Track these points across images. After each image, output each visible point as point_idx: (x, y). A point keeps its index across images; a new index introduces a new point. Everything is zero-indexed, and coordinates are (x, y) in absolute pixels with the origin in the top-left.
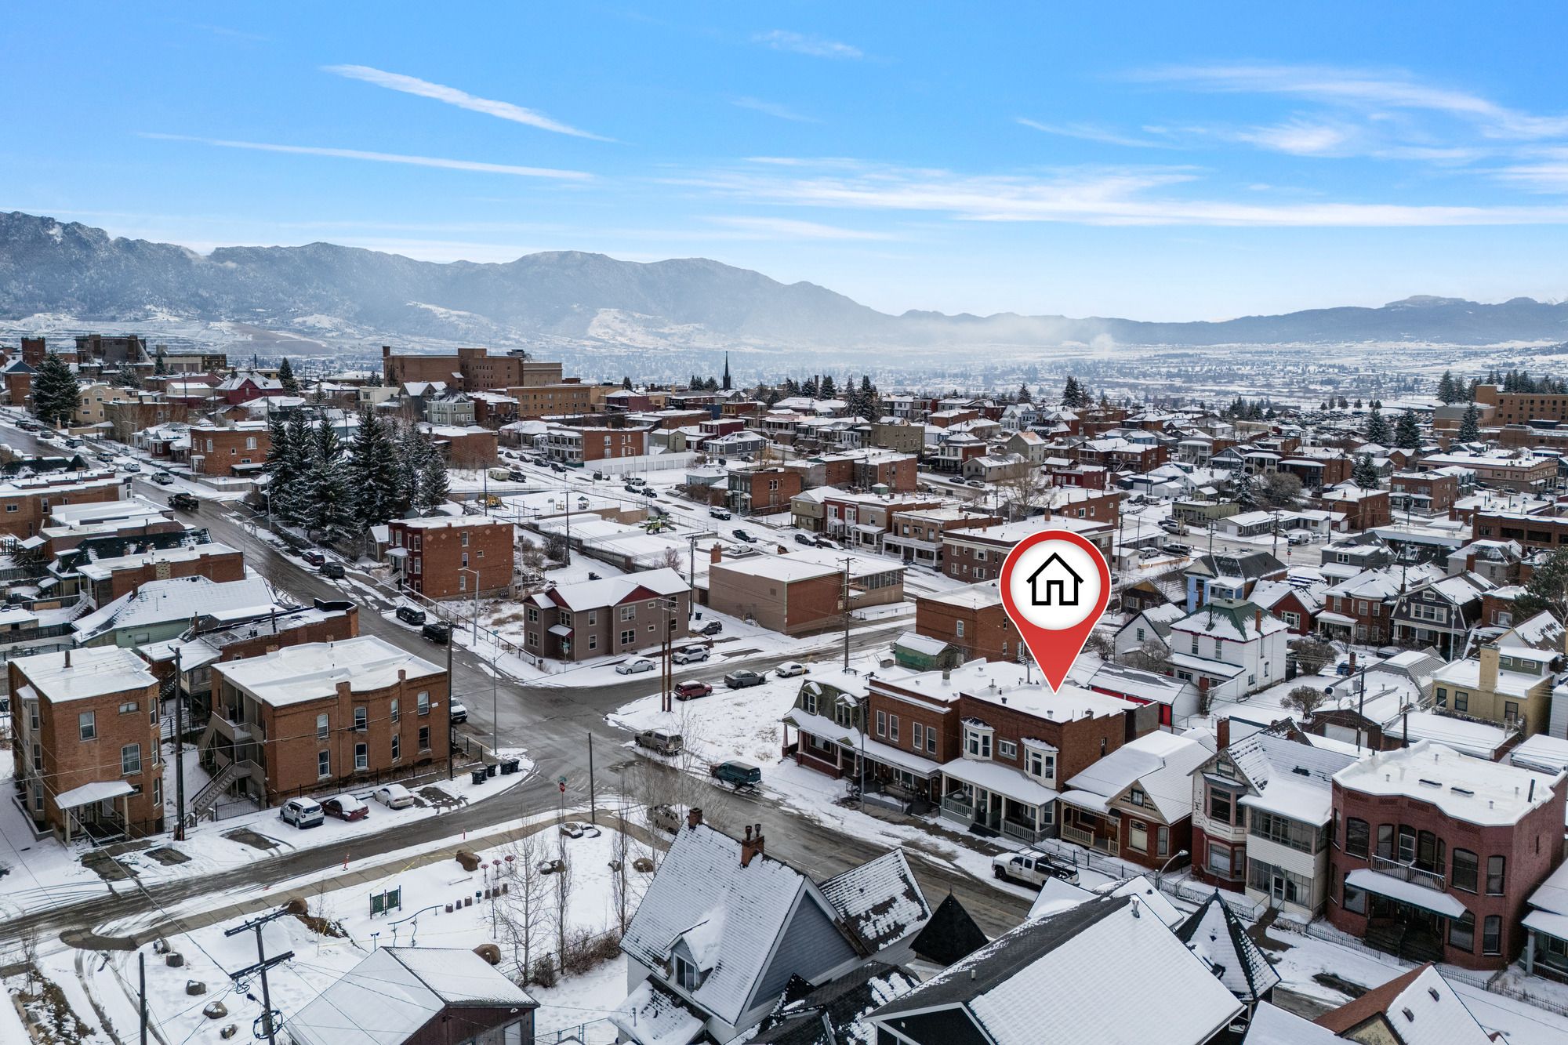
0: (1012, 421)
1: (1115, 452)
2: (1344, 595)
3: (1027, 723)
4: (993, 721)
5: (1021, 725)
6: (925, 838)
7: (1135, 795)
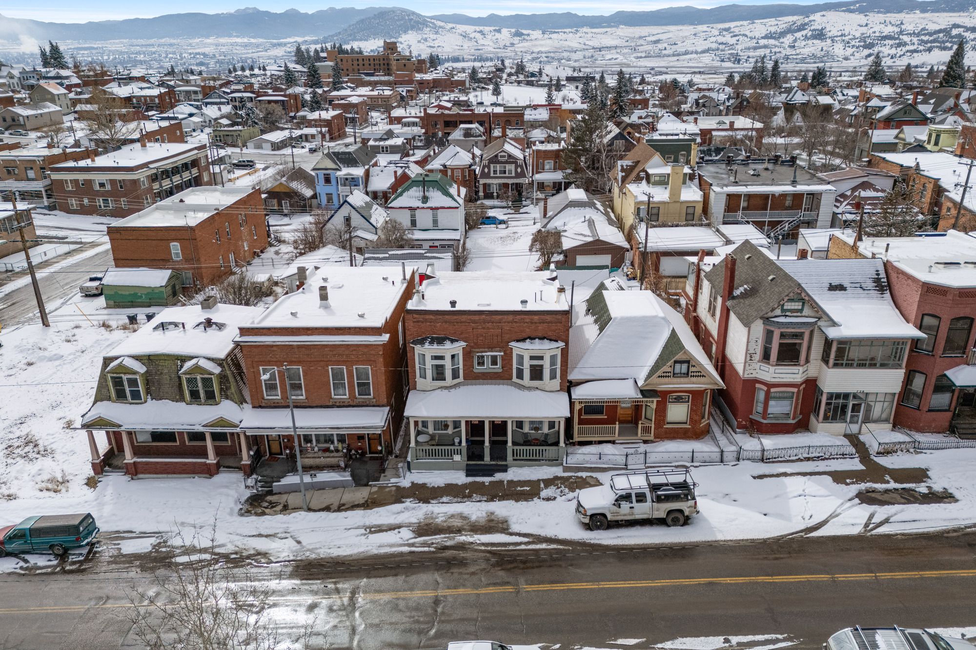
0: (11, 81)
1: (134, 97)
2: (442, 168)
3: (516, 322)
4: (462, 333)
5: (507, 327)
6: (432, 513)
7: (678, 366)
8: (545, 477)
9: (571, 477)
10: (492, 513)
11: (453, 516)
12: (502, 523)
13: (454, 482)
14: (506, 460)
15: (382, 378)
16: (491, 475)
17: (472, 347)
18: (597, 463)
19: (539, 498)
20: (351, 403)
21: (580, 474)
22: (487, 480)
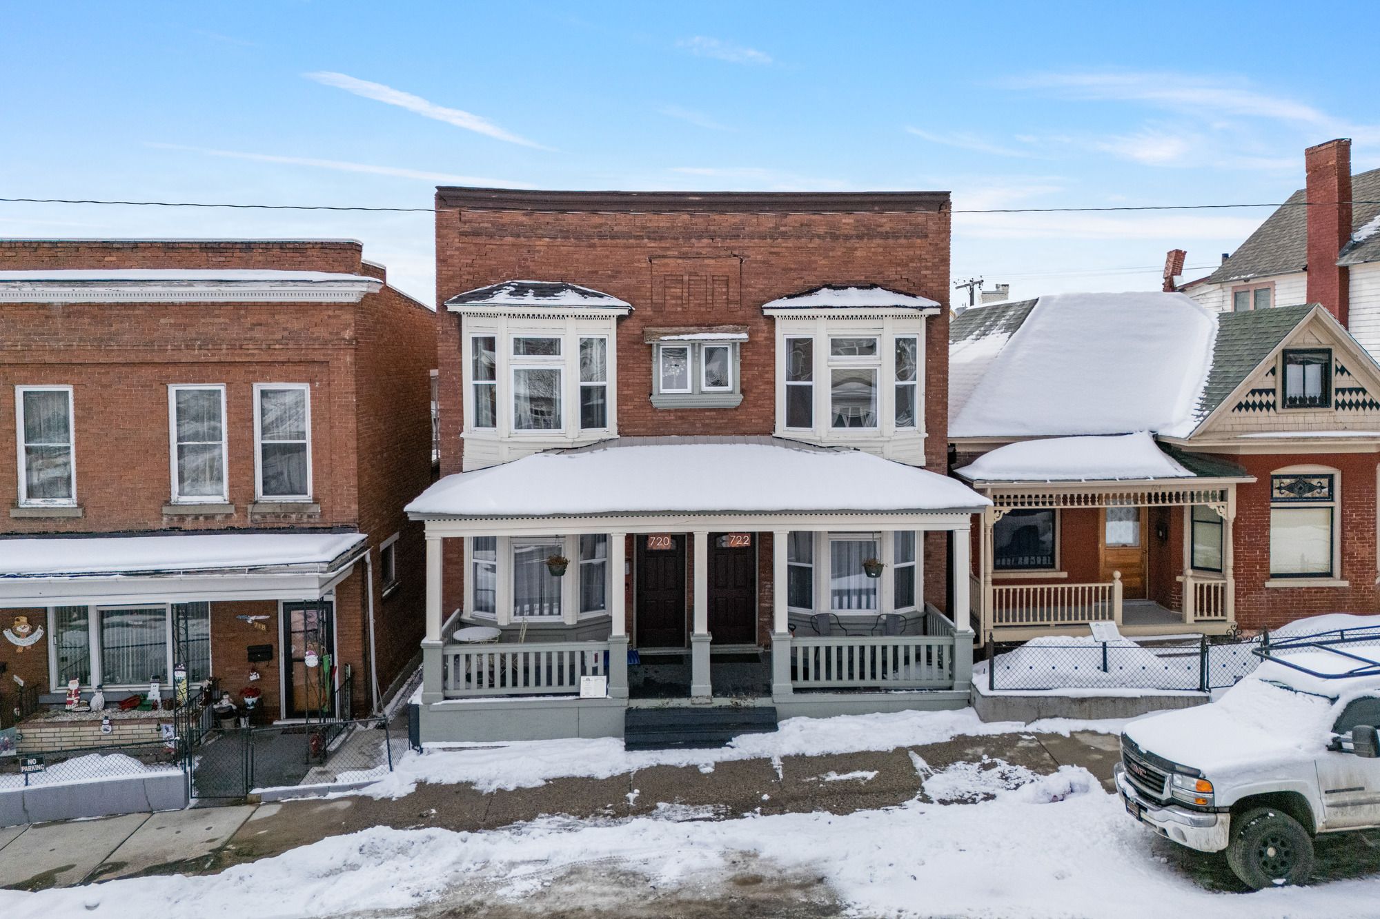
3: (784, 235)
4: (616, 274)
5: (756, 252)
6: (486, 864)
7: (1294, 371)
8: (927, 740)
9: (1016, 737)
10: (749, 855)
11: (575, 872)
12: (804, 886)
13: (580, 772)
14: (768, 691)
15: (347, 426)
16: (720, 743)
17: (647, 322)
18: (1097, 683)
19: (926, 799)
20: (236, 521)
21: (1046, 726)
22: (705, 759)
